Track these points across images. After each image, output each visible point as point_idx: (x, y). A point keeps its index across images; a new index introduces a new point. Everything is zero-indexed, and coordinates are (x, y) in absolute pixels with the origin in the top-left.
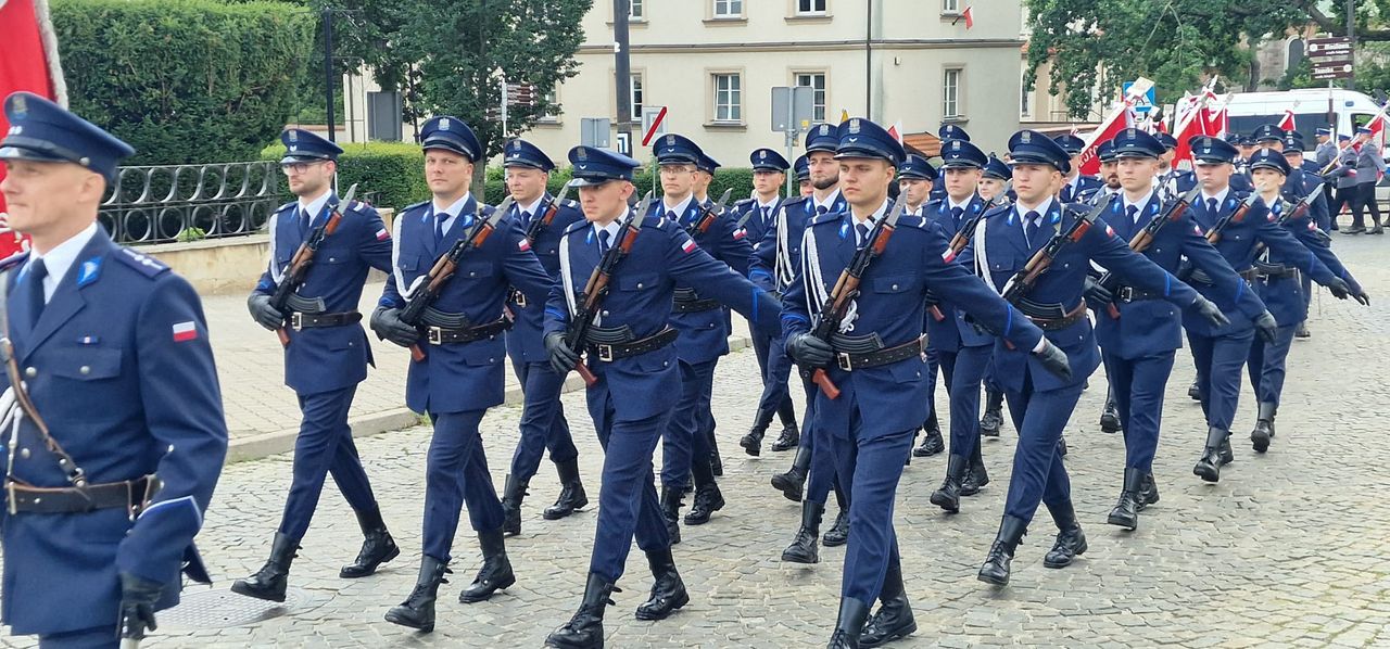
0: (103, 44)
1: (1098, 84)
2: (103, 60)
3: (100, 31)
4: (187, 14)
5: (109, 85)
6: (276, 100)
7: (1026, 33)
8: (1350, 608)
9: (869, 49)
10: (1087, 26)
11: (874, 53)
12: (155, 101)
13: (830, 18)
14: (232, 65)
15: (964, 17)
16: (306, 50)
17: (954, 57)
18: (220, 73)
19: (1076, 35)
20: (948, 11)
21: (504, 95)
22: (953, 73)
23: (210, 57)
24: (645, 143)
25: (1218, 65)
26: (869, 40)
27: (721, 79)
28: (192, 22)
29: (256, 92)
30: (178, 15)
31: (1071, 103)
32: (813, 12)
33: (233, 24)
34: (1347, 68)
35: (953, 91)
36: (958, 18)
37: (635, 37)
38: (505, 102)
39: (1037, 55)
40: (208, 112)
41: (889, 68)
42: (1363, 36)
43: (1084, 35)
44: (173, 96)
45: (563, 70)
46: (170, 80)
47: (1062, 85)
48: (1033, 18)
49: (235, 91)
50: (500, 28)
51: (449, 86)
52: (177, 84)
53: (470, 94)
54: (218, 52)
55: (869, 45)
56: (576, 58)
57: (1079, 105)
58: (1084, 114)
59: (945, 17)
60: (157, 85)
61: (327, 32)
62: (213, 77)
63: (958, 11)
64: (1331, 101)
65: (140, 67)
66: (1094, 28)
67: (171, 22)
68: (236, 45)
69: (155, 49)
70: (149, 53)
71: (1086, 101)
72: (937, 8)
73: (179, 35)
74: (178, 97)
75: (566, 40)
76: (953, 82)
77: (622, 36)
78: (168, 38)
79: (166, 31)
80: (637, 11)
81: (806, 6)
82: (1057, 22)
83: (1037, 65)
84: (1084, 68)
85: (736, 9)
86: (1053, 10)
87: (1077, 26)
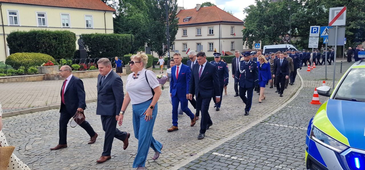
0: (103, 40)
1: (253, 44)
2: (103, 43)
3: (103, 39)
4: (115, 36)
5: (104, 46)
6: (128, 48)
7: (242, 37)
9: (220, 39)
10: (252, 35)
11: (220, 40)
12: (110, 49)
13: (214, 35)
14: (121, 43)
15: (234, 34)
17: (233, 40)
18: (119, 44)
19: (250, 37)
20: (232, 33)
21: (163, 47)
22: (232, 43)
23: (118, 42)
24: (186, 54)
26: (220, 38)
27: (198, 44)
28: (115, 37)
29: (125, 47)
31: (249, 47)
32: (211, 34)
33: (121, 37)
34: (289, 41)
35: (233, 45)
36: (233, 34)
39: (244, 39)
40: (118, 50)
41: (222, 42)
43: (252, 37)
44: (113, 48)
45: (172, 43)
46: (112, 45)
47: (248, 44)
48: (244, 34)
49: (122, 47)
51: (156, 46)
53: (159, 47)
54: (119, 42)
55: (219, 39)
56: (174, 41)
57: (251, 47)
58: (251, 48)
59: (231, 34)
60: (110, 46)
62: (119, 45)
64: (286, 46)
65: (108, 44)
66: (253, 36)
67: (112, 37)
69: (110, 41)
71: (252, 47)
72: (230, 33)
73: (113, 39)
75: (173, 39)
76: (233, 44)
79: (112, 38)
80: (186, 34)
81: (210, 33)
82: (247, 35)
83: (244, 41)
84: (251, 42)
85: (200, 34)
86: (246, 33)
87: (251, 35)
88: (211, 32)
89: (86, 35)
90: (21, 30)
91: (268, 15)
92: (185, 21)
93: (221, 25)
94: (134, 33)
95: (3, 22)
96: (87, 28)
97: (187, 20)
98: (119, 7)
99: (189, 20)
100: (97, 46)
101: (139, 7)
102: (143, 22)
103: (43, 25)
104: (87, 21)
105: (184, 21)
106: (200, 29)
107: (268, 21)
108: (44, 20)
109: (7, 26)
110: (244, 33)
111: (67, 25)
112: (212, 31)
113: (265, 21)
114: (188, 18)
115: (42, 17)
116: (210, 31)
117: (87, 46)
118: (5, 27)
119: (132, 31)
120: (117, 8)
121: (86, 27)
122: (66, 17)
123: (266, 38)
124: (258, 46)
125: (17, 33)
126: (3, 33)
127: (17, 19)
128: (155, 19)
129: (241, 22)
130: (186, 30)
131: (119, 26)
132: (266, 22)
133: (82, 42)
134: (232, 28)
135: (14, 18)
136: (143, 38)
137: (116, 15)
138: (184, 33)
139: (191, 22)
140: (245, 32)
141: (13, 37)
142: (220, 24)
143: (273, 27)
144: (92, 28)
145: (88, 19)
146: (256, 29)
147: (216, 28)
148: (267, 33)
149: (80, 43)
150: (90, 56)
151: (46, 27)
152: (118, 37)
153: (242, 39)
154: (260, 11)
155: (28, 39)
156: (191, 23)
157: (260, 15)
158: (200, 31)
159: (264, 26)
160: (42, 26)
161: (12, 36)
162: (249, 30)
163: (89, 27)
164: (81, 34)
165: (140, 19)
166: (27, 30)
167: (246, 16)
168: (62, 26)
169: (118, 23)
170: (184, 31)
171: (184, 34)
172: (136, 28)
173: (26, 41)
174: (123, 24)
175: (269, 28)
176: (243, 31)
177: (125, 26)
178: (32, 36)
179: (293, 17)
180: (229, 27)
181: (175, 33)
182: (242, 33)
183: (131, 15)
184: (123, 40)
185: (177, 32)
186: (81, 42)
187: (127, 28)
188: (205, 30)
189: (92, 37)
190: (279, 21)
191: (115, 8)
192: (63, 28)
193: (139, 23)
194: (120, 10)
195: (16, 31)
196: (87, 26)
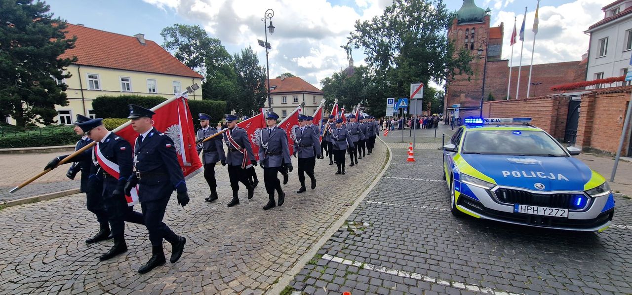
8: (365, 179)
13: (298, 103)
15: (316, 103)
16: (225, 107)
20: (314, 102)
27: (284, 111)
37: (271, 106)
41: (306, 110)
42: (366, 106)
50: (253, 104)
61: (228, 105)
67: (206, 104)
72: (312, 102)
73: (207, 105)
75: (262, 106)
77: (270, 105)
80: (272, 102)
85: (286, 102)
88: (296, 101)
91: (345, 87)
93: (304, 95)
95: (81, 86)
98: (207, 74)
99: (274, 89)
101: (226, 74)
102: (232, 89)
103: (129, 90)
104: (175, 87)
106: (285, 98)
107: (345, 93)
108: (128, 85)
109: (87, 90)
111: (154, 90)
112: (297, 99)
114: (274, 87)
115: (126, 82)
116: (295, 99)
118: (83, 91)
120: (205, 75)
122: (152, 82)
126: (82, 98)
127: (97, 84)
128: (245, 87)
129: (321, 92)
130: (272, 98)
131: (208, 93)
134: (314, 97)
135: (95, 82)
137: (203, 82)
139: (277, 91)
140: (326, 101)
141: (100, 102)
145: (176, 85)
147: (300, 98)
151: (132, 92)
152: (212, 103)
154: (338, 83)
157: (339, 87)
158: (285, 100)
160: (127, 91)
161: (99, 100)
165: (229, 87)
166: (116, 95)
168: (149, 92)
169: (206, 89)
172: (226, 95)
173: (116, 107)
177: (214, 93)
178: (122, 100)
179: (365, 89)
180: (311, 97)
183: (219, 83)
184: (217, 106)
188: (290, 99)
191: (203, 75)
192: (149, 93)
193: (228, 90)
194: (208, 77)
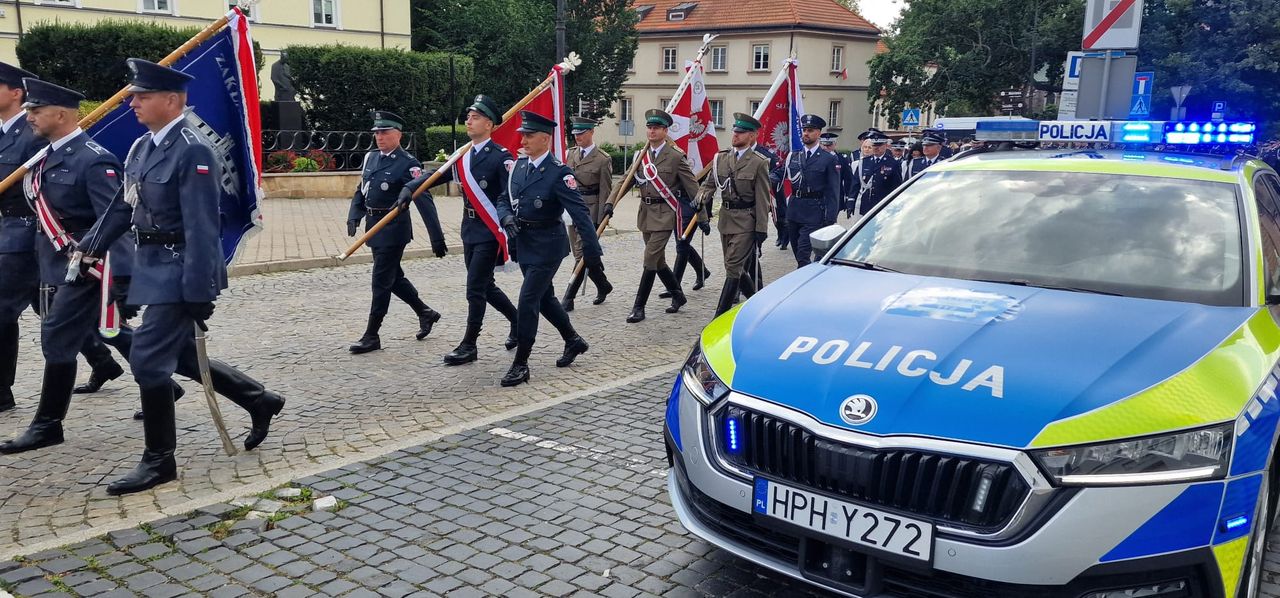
0: (360, 73)
2: (359, 80)
3: (359, 66)
7: (868, 83)
10: (904, 80)
13: (770, 73)
14: (424, 85)
15: (842, 74)
17: (836, 95)
18: (417, 89)
19: (897, 85)
20: (835, 70)
21: (580, 106)
22: (835, 104)
23: (412, 81)
25: (981, 103)
28: (404, 63)
29: (439, 100)
30: (396, 59)
31: (890, 121)
32: (761, 69)
33: (424, 63)
34: (1021, 105)
35: (835, 113)
36: (839, 74)
38: (580, 110)
39: (875, 95)
40: (412, 109)
43: (902, 85)
45: (616, 95)
46: (392, 92)
47: (887, 111)
48: (872, 75)
52: (395, 94)
54: (416, 78)
56: (623, 89)
57: (894, 122)
58: (896, 127)
59: (832, 73)
60: (386, 94)
62: (414, 91)
63: (840, 70)
65: (377, 85)
66: (908, 82)
67: (393, 62)
68: (426, 76)
70: (381, 78)
72: (829, 69)
73: (396, 68)
74: (397, 100)
76: (835, 108)
78: (391, 70)
80: (673, 67)
81: (758, 66)
82: (886, 77)
83: (875, 100)
84: (898, 102)
85: (723, 66)
86: (883, 70)
87: (899, 80)
88: (762, 62)
89: (304, 50)
90: (69, 20)
91: (964, 10)
92: (673, 16)
93: (797, 40)
94: (485, 51)
96: (316, 28)
97: (681, 16)
99: (686, 17)
100: (341, 90)
102: (515, 14)
103: (159, 8)
104: (318, 3)
105: (668, 19)
106: (724, 51)
107: (960, 32)
109: (32, 5)
110: (874, 68)
112: (766, 57)
113: (951, 31)
114: (685, 6)
116: (758, 58)
117: (307, 91)
118: (22, 10)
119: (476, 46)
121: (313, 24)
123: (950, 93)
124: (914, 118)
125: (55, 29)
126: (17, 31)
129: (871, 29)
130: (674, 52)
131: (433, 26)
132: (956, 33)
133: (288, 73)
134: (837, 50)
136: (516, 73)
138: (667, 60)
139: (694, 22)
140: (878, 66)
141: (38, 44)
142: (792, 35)
143: (978, 54)
144: (334, 29)
146: (917, 57)
147: (780, 52)
148: (955, 76)
149: (280, 79)
150: (317, 124)
151: (170, 15)
153: (866, 94)
155: (92, 52)
156: (692, 27)
157: (936, 10)
158: (723, 58)
159: (948, 48)
160: (157, 11)
161: (36, 39)
162: (890, 60)
163: (324, 24)
164: (285, 47)
166: (90, 22)
167: (903, 10)
169: (428, 13)
170: (667, 53)
171: (667, 67)
172: (492, 37)
173: (85, 61)
174: (446, 18)
175: (965, 56)
176: (870, 62)
177: (453, 28)
178: (104, 42)
180: (825, 47)
181: (627, 59)
182: (869, 73)
184: (432, 75)
185: (632, 56)
186: (285, 75)
187: (459, 34)
188: (740, 54)
189: (323, 59)
190: (1004, 32)
193: (502, 18)
195: (52, 23)
196: (318, 18)
